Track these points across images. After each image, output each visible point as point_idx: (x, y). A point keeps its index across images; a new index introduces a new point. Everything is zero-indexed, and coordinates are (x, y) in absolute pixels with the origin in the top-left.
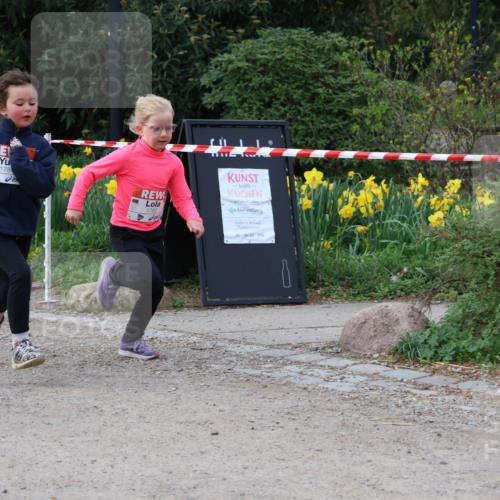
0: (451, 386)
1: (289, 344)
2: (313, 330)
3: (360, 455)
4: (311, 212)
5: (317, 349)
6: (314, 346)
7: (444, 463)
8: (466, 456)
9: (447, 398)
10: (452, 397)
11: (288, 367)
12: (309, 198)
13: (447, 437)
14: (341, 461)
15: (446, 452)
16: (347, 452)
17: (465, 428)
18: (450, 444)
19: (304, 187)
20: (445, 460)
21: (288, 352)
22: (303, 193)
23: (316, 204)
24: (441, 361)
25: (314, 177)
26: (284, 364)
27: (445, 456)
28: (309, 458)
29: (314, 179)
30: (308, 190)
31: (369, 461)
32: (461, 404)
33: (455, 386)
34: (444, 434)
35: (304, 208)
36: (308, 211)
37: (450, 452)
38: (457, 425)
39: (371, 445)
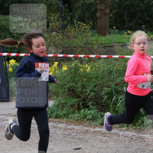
0: (55, 126)
1: (5, 114)
2: (13, 110)
3: (27, 148)
4: (12, 73)
5: (14, 116)
6: (13, 114)
7: (52, 150)
8: (59, 147)
9: (53, 129)
10: (55, 129)
11: (4, 122)
12: (11, 68)
13: (53, 141)
14: (21, 150)
15: (53, 146)
16: (23, 148)
17: (59, 138)
18: (54, 144)
19: (10, 65)
20: (53, 149)
21: (5, 117)
22: (9, 67)
23: (13, 70)
24: (52, 118)
25: (12, 62)
26: (3, 121)
27: (52, 147)
28: (11, 150)
29: (13, 62)
30: (11, 66)
31: (29, 150)
32: (58, 131)
33: (56, 126)
34: (52, 141)
35: (10, 71)
36: (11, 72)
37: (54, 146)
38: (57, 138)
39: (30, 145)
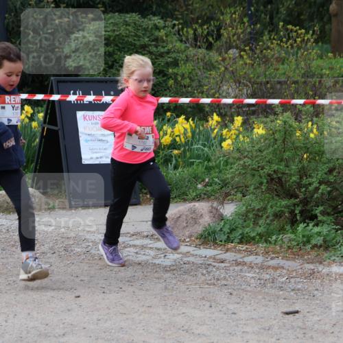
0: (239, 260)
1: (128, 233)
2: (145, 223)
3: (177, 309)
5: (147, 236)
6: (145, 234)
7: (235, 314)
8: (249, 308)
9: (236, 268)
10: (240, 267)
11: (126, 249)
13: (237, 295)
14: (165, 314)
15: (236, 306)
16: (169, 308)
17: (249, 288)
18: (239, 300)
20: (236, 311)
21: (127, 239)
24: (232, 243)
26: (125, 247)
27: (234, 308)
28: (142, 312)
31: (183, 313)
32: (245, 272)
33: (241, 260)
34: (235, 293)
37: (238, 306)
38: (243, 287)
39: (185, 302)
